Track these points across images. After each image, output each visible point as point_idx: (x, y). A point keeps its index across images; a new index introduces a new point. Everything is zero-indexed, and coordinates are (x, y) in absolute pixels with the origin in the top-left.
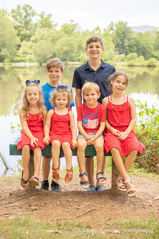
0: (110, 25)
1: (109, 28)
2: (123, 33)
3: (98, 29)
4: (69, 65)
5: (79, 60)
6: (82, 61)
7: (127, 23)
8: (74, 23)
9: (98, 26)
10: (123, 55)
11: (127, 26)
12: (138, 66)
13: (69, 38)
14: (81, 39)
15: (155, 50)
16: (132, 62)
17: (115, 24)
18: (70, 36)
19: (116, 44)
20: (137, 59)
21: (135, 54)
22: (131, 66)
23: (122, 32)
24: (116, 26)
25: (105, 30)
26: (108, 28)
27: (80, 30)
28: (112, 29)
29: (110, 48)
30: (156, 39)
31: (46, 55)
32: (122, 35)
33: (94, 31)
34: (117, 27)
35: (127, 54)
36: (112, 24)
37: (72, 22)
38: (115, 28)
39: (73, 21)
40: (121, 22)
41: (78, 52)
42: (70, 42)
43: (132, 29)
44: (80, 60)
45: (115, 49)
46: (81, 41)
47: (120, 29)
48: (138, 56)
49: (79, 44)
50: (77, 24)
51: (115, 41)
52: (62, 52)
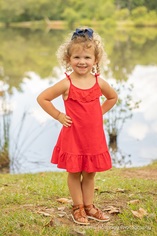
5: (62, 19)
6: (67, 20)
10: (126, 11)
12: (150, 26)
16: (140, 20)
20: (147, 16)
21: (144, 9)
22: (140, 26)
31: (14, 11)
35: (131, 9)
41: (60, 7)
45: (114, 1)
48: (148, 12)
52: (38, 6)
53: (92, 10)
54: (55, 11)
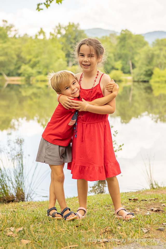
0: (57, 27)
1: (57, 31)
2: (75, 39)
3: (42, 32)
4: (6, 81)
5: (19, 75)
6: (24, 76)
7: (78, 24)
8: (8, 24)
9: (41, 29)
11: (78, 29)
13: (5, 45)
14: (19, 46)
15: (116, 60)
17: (64, 27)
18: (5, 42)
19: (66, 52)
23: (73, 37)
24: (65, 28)
25: (51, 34)
26: (55, 31)
27: (17, 33)
28: (59, 33)
29: (59, 58)
30: (117, 46)
32: (73, 41)
33: (36, 36)
34: (66, 30)
36: (60, 26)
37: (5, 23)
38: (63, 32)
39: (6, 21)
40: (71, 24)
41: (16, 64)
42: (6, 50)
43: (86, 32)
44: (22, 75)
45: (66, 59)
46: (19, 48)
47: (71, 34)
49: (17, 53)
50: (11, 26)
51: (64, 49)
53: (47, 67)
54: (12, 68)
